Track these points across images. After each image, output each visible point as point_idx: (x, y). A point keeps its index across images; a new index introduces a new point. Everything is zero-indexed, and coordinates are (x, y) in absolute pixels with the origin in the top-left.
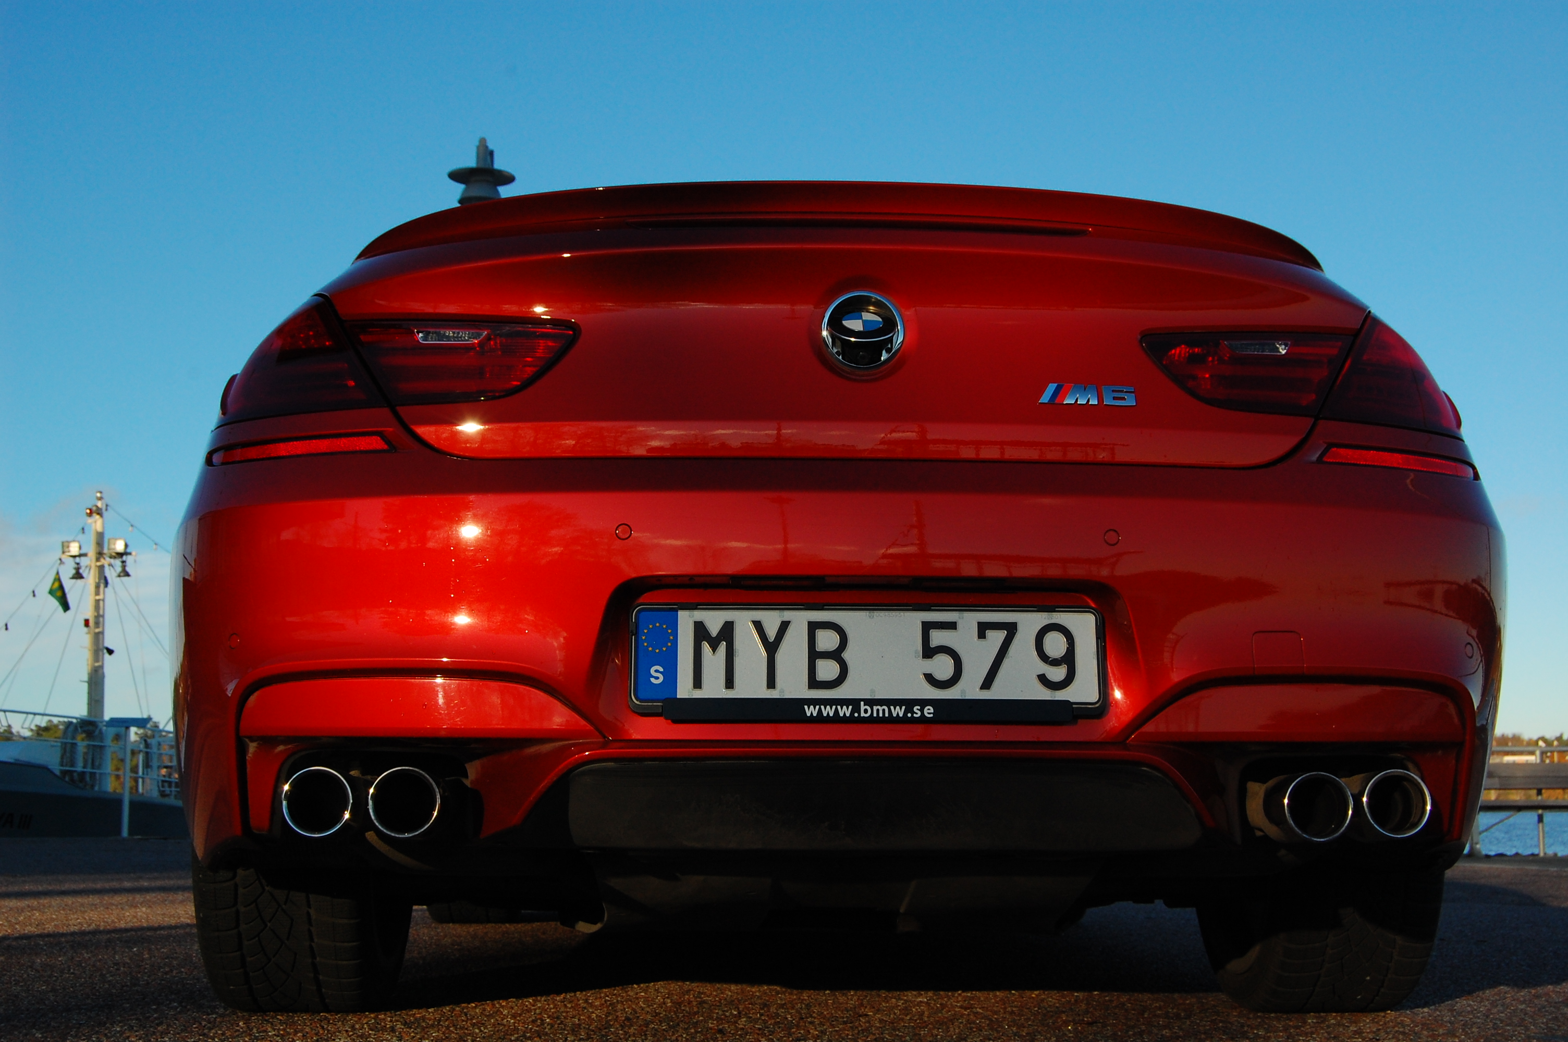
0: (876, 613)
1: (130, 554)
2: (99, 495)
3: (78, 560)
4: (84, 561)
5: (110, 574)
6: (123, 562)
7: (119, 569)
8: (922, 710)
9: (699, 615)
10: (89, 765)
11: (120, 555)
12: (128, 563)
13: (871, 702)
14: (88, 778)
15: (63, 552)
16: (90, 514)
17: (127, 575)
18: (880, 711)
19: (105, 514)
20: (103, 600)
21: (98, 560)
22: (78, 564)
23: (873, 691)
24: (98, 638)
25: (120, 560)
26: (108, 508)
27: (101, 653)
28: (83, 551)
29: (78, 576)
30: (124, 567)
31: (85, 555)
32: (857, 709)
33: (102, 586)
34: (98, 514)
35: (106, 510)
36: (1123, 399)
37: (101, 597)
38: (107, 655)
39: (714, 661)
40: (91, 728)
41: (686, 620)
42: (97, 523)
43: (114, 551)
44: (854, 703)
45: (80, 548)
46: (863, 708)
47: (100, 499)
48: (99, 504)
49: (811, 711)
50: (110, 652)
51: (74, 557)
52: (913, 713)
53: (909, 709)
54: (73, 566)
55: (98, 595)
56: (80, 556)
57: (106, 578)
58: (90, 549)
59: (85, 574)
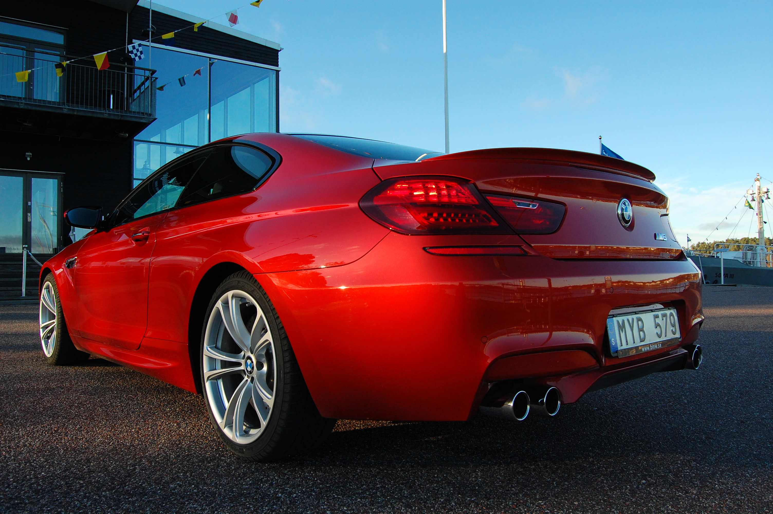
1: (770, 192)
3: (753, 195)
4: (755, 195)
5: (764, 199)
7: (766, 197)
10: (752, 259)
11: (766, 193)
12: (769, 195)
14: (752, 263)
16: (756, 181)
17: (769, 198)
19: (760, 180)
21: (759, 194)
24: (761, 218)
26: (761, 178)
27: (762, 223)
29: (753, 200)
31: (755, 193)
33: (761, 203)
34: (758, 180)
37: (761, 206)
38: (764, 224)
40: (752, 248)
42: (758, 183)
43: (764, 192)
45: (753, 191)
47: (758, 176)
48: (758, 177)
50: (765, 223)
51: (751, 194)
54: (751, 197)
55: (760, 205)
56: (753, 194)
57: (762, 200)
58: (756, 191)
59: (755, 199)
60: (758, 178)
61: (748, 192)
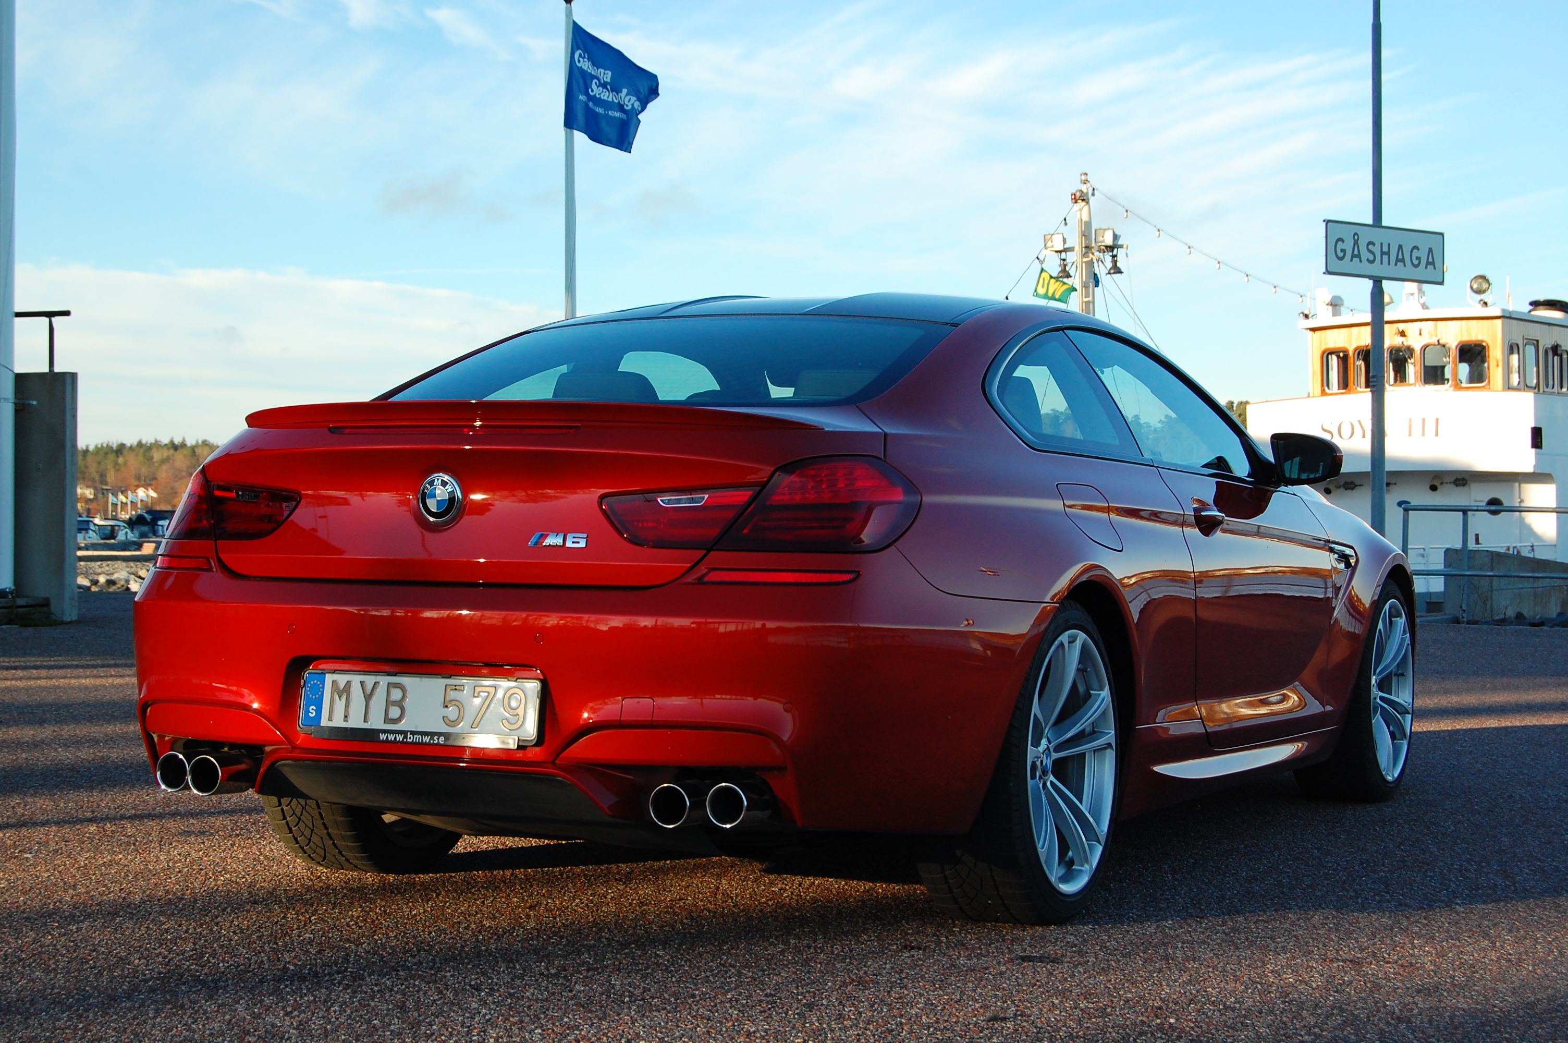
0: (424, 679)
1: (1121, 246)
2: (1083, 178)
3: (1063, 255)
4: (1071, 257)
5: (1101, 270)
6: (1114, 256)
7: (1110, 265)
8: (438, 739)
9: (336, 677)
11: (1110, 248)
12: (1119, 258)
13: (413, 733)
15: (1046, 247)
16: (1075, 201)
17: (1119, 271)
18: (418, 738)
19: (1092, 200)
20: (1093, 302)
21: (1085, 255)
22: (1064, 260)
23: (416, 727)
25: (1111, 254)
26: (1096, 191)
28: (1066, 246)
29: (1065, 274)
30: (1115, 263)
31: (1071, 249)
32: (406, 737)
33: (1092, 285)
34: (1083, 200)
35: (1093, 195)
36: (578, 543)
37: (1090, 299)
39: (340, 705)
41: (329, 678)
42: (1082, 211)
43: (1103, 244)
44: (404, 733)
45: (1064, 241)
46: (409, 736)
47: (1085, 182)
48: (1085, 188)
49: (383, 737)
51: (1060, 252)
52: (434, 740)
53: (432, 738)
54: (1058, 262)
55: (1087, 296)
56: (1065, 250)
57: (1095, 275)
58: (1075, 241)
59: (1072, 273)
60: (1085, 191)
61: (1049, 244)
